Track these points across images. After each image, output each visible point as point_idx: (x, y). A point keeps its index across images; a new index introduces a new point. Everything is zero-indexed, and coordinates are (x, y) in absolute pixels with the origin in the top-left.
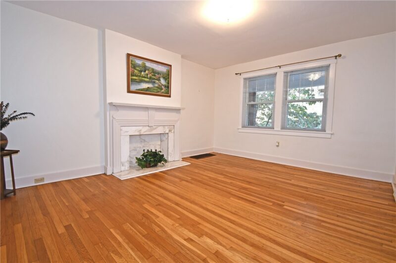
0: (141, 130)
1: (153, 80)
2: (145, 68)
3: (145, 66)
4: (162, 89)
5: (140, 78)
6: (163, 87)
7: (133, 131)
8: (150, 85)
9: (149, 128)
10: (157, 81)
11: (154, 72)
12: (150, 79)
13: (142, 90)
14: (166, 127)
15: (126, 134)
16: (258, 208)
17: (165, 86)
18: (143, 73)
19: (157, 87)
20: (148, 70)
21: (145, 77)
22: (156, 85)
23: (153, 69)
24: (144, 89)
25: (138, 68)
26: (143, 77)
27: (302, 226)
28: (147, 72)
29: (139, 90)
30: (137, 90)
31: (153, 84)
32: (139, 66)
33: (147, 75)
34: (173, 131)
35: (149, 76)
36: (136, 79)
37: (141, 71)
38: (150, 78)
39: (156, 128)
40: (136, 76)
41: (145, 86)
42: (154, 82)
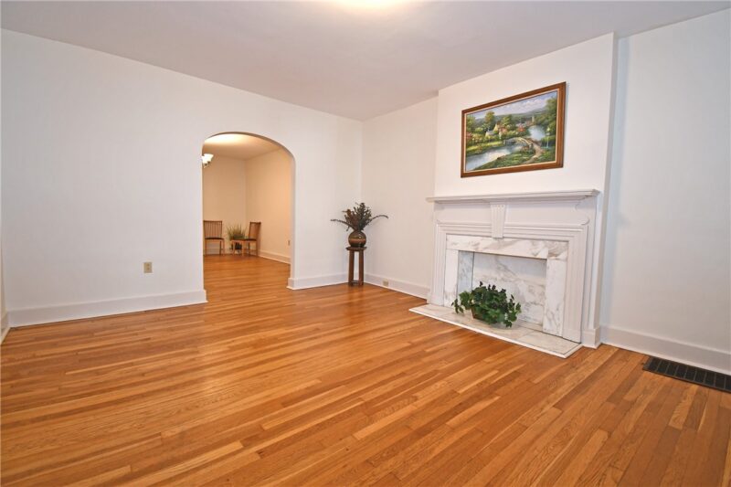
0: (478, 244)
1: (511, 140)
2: (492, 122)
3: (493, 117)
4: (534, 152)
5: (483, 145)
6: (536, 147)
7: (466, 243)
8: (503, 153)
9: (496, 242)
10: (520, 139)
11: (512, 121)
12: (502, 140)
13: (485, 167)
14: (541, 244)
15: (454, 247)
16: (260, 402)
17: (543, 143)
18: (487, 134)
19: (520, 152)
20: (499, 123)
21: (491, 140)
22: (518, 148)
23: (510, 116)
24: (490, 164)
25: (478, 129)
26: (488, 141)
27: (160, 434)
28: (496, 128)
29: (480, 168)
30: (476, 169)
31: (510, 149)
32: (481, 123)
33: (497, 133)
34: (562, 256)
35: (500, 134)
36: (474, 150)
37: (484, 132)
38: (504, 137)
39: (511, 244)
40: (475, 144)
41: (491, 157)
42: (513, 143)
